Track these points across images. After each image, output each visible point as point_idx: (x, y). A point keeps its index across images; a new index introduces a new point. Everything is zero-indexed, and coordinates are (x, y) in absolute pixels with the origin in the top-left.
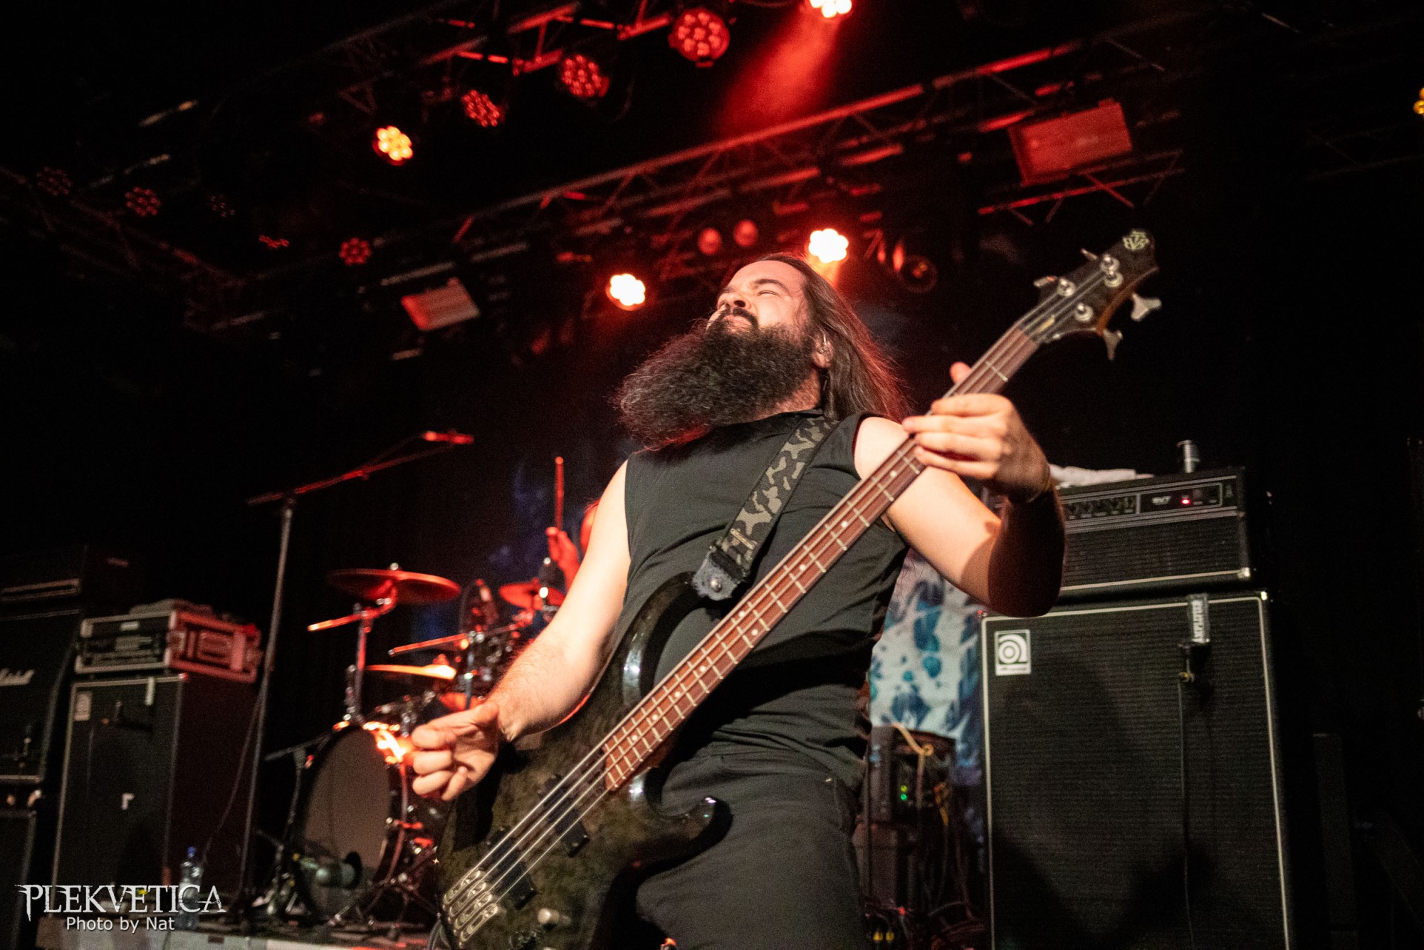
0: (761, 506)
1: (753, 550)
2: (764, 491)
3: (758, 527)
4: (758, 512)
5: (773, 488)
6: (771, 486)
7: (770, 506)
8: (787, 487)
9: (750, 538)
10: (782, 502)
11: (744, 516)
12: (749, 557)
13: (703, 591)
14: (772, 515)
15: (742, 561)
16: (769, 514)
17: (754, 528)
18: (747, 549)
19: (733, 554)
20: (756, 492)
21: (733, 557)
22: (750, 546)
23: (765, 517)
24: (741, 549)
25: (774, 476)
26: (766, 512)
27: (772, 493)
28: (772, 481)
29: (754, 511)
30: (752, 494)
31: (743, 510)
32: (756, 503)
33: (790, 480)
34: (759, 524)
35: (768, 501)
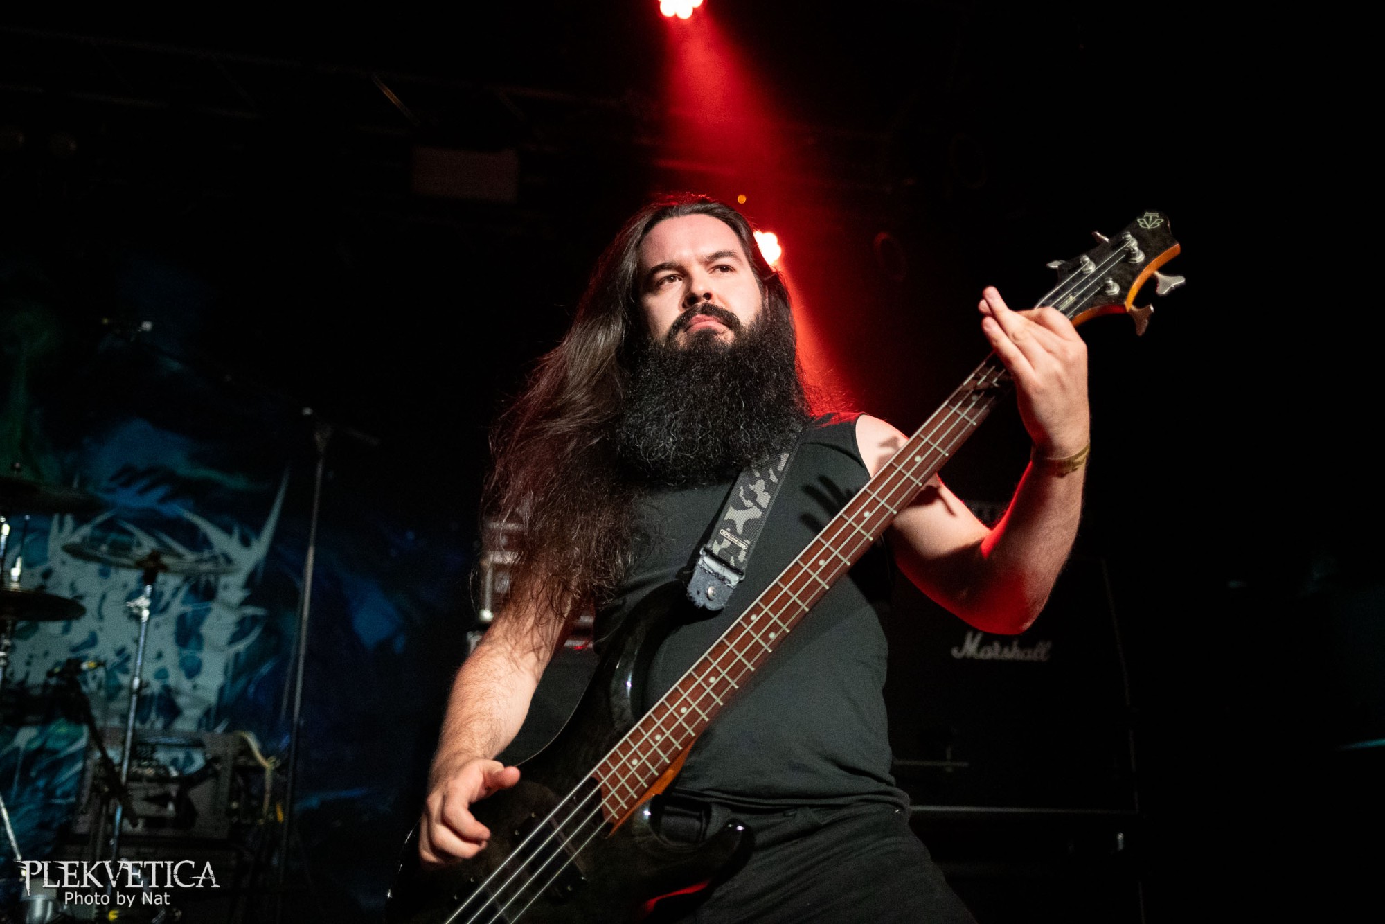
0: (750, 501)
2: (750, 486)
3: (747, 524)
4: (747, 508)
5: (759, 482)
6: (756, 479)
7: (759, 501)
9: (741, 538)
10: (771, 497)
11: (732, 514)
13: (699, 601)
14: (762, 509)
15: (735, 562)
16: (759, 510)
17: (744, 526)
18: (740, 549)
19: (725, 556)
20: (741, 488)
22: (743, 545)
24: (732, 551)
26: (755, 508)
27: (759, 487)
29: (742, 507)
30: (738, 490)
31: (731, 508)
32: (744, 501)
33: (776, 472)
34: (750, 520)
35: (756, 496)
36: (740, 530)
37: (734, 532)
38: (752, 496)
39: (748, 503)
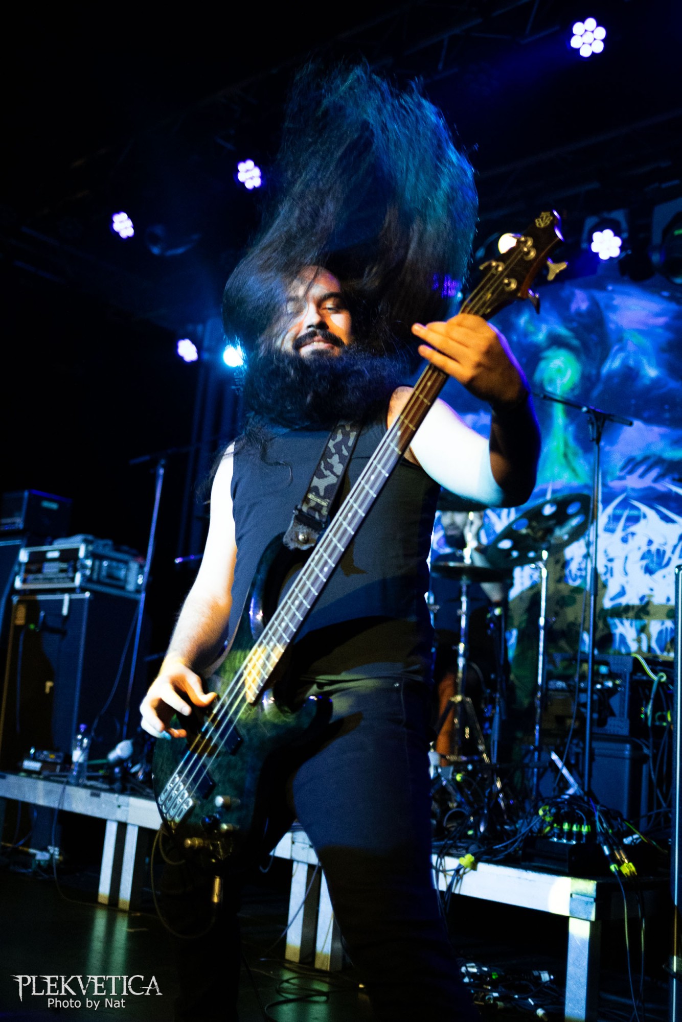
0: (328, 471)
1: (327, 507)
2: (328, 460)
3: (328, 489)
4: (326, 477)
5: (335, 456)
6: (333, 454)
7: (335, 470)
8: (345, 452)
9: (323, 498)
10: (344, 466)
11: (316, 482)
12: (325, 512)
13: (292, 546)
14: (337, 476)
15: (319, 516)
16: (335, 477)
17: (325, 490)
18: (322, 506)
19: (312, 513)
20: (322, 462)
21: (312, 515)
22: (324, 504)
23: (332, 480)
24: (318, 508)
25: (334, 446)
26: (332, 476)
27: (335, 460)
28: (333, 451)
29: (322, 476)
30: (319, 464)
31: (315, 477)
32: (324, 471)
33: (347, 448)
34: (328, 486)
35: (332, 466)
36: (322, 493)
37: (318, 494)
38: (330, 467)
39: (327, 473)
